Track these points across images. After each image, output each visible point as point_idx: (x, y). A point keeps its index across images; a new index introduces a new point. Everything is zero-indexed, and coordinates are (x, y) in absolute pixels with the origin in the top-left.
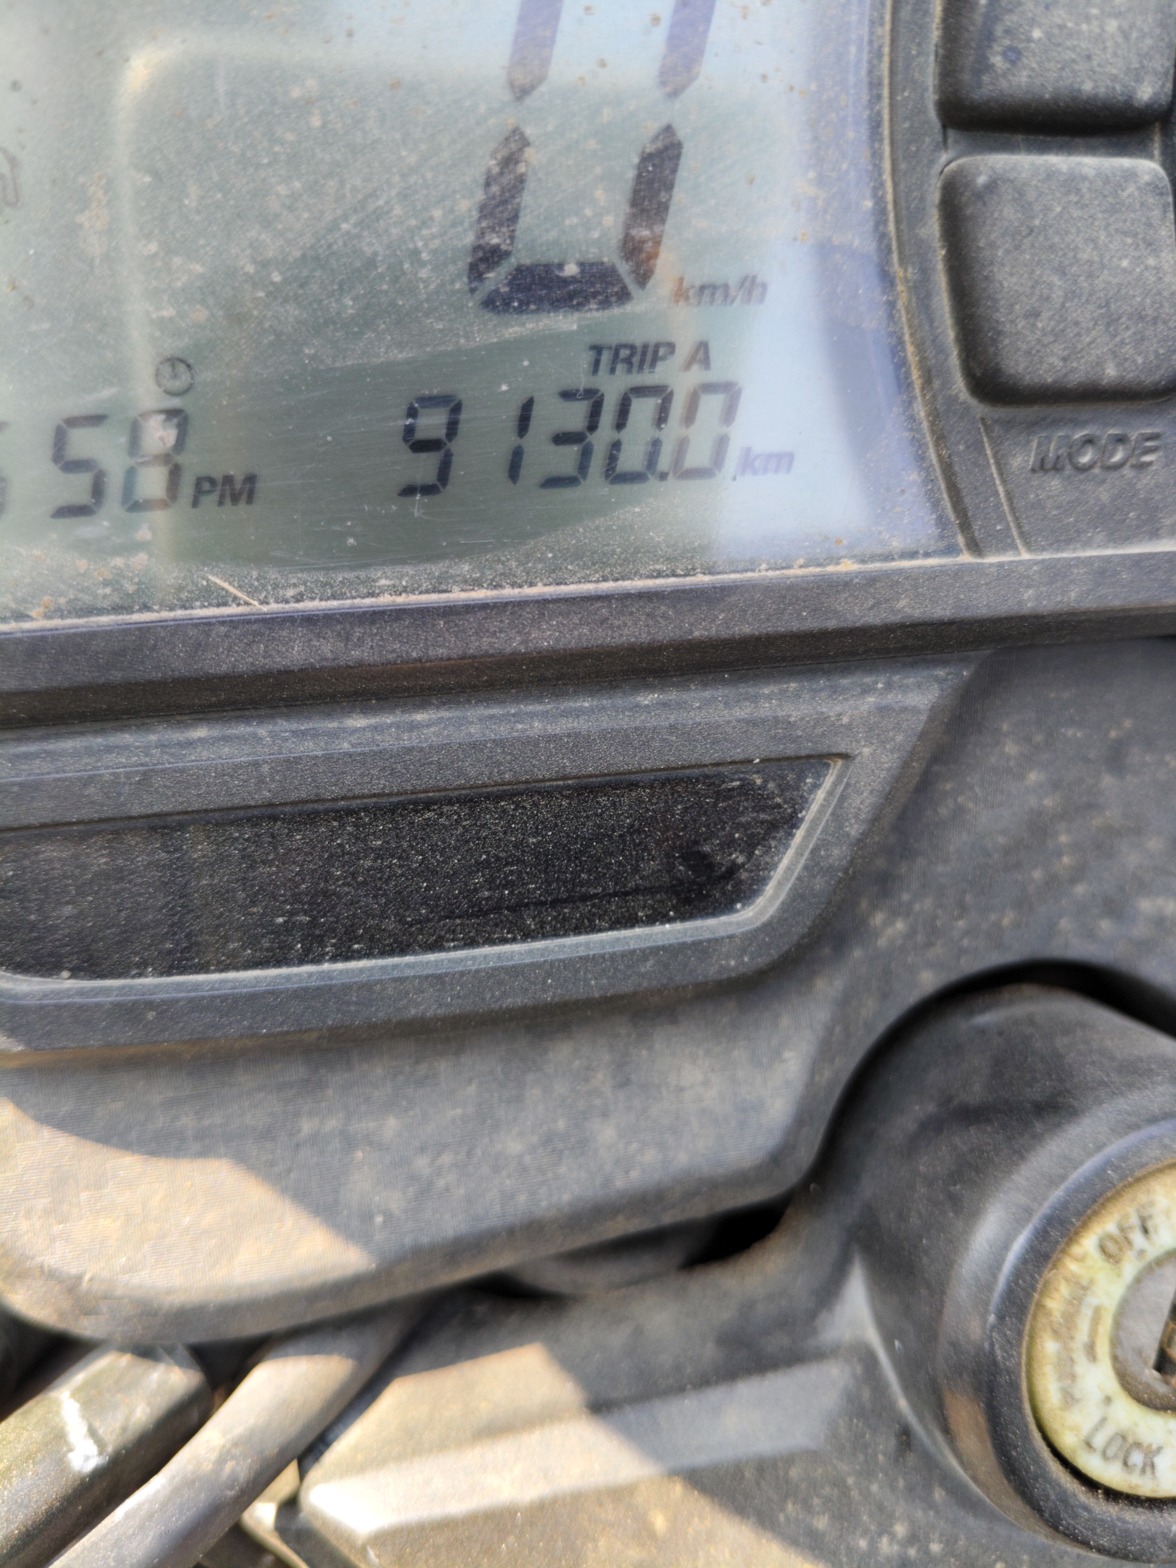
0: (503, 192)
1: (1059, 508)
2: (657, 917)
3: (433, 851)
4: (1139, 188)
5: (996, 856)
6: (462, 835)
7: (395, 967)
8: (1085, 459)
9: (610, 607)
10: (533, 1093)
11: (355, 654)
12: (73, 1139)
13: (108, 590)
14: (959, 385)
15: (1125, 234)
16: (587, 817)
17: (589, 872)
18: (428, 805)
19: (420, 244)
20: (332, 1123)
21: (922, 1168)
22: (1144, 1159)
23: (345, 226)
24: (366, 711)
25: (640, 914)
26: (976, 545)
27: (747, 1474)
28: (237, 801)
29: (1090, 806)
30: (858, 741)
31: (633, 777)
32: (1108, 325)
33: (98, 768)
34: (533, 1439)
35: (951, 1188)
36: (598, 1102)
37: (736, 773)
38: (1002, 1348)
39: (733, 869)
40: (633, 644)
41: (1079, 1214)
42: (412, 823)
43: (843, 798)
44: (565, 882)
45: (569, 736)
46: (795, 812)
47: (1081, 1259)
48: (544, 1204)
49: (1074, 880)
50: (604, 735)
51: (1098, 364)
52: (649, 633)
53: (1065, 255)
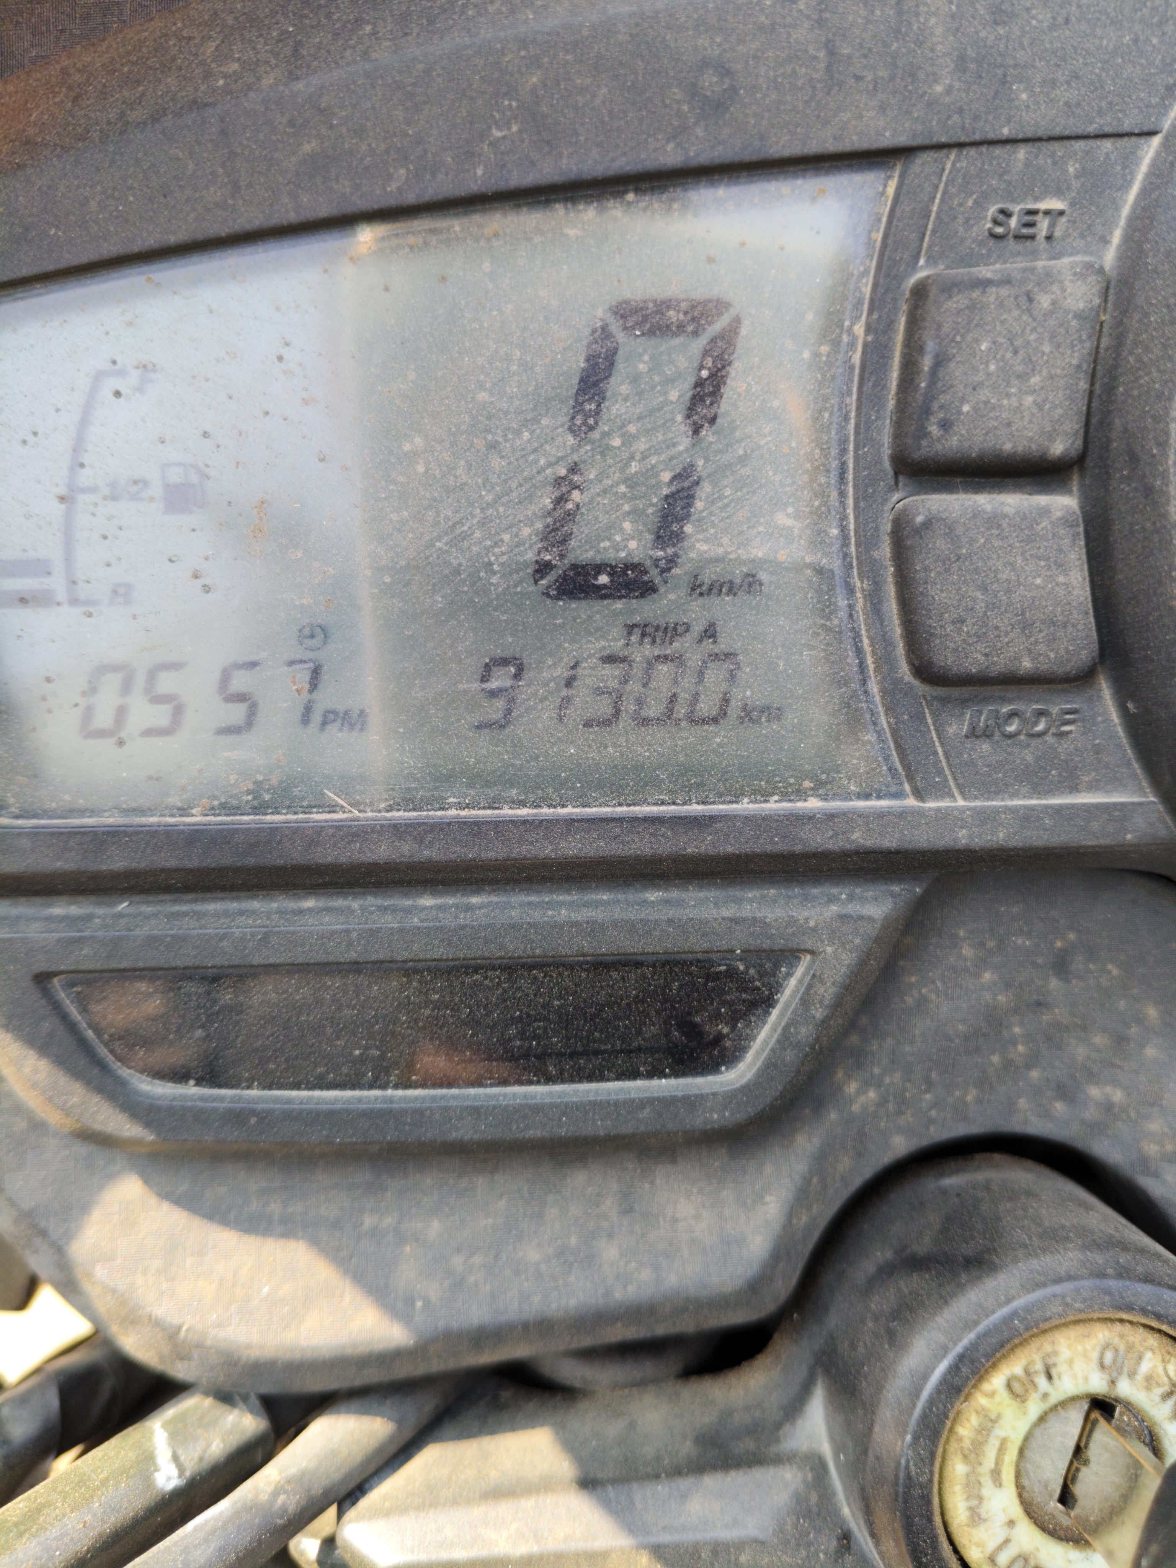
0: (555, 522)
1: (988, 766)
2: (655, 1073)
3: (478, 1006)
4: (1051, 522)
5: (957, 1041)
6: (502, 994)
7: (443, 1097)
8: (1012, 728)
9: (621, 827)
10: (552, 1212)
11: (427, 853)
12: (185, 1214)
13: (250, 797)
14: (904, 670)
15: (1039, 558)
16: (601, 987)
17: (601, 1031)
18: (476, 969)
19: (493, 559)
20: (388, 1221)
21: (873, 1306)
22: (1048, 1314)
23: (438, 544)
24: (434, 894)
25: (641, 1069)
26: (919, 792)
27: (703, 1555)
28: (331, 958)
29: (1039, 1004)
30: (822, 941)
31: (639, 958)
32: (1024, 628)
33: (231, 928)
34: (529, 1503)
35: (891, 1324)
36: (605, 1224)
37: (724, 959)
38: (915, 1465)
39: (719, 1039)
40: (639, 856)
41: (988, 1356)
42: (463, 983)
43: (810, 986)
44: (581, 1039)
45: (588, 923)
46: (772, 994)
47: (992, 1395)
48: (554, 1306)
49: (1029, 1067)
50: (615, 924)
51: (1015, 658)
52: (652, 848)
53: (987, 576)
